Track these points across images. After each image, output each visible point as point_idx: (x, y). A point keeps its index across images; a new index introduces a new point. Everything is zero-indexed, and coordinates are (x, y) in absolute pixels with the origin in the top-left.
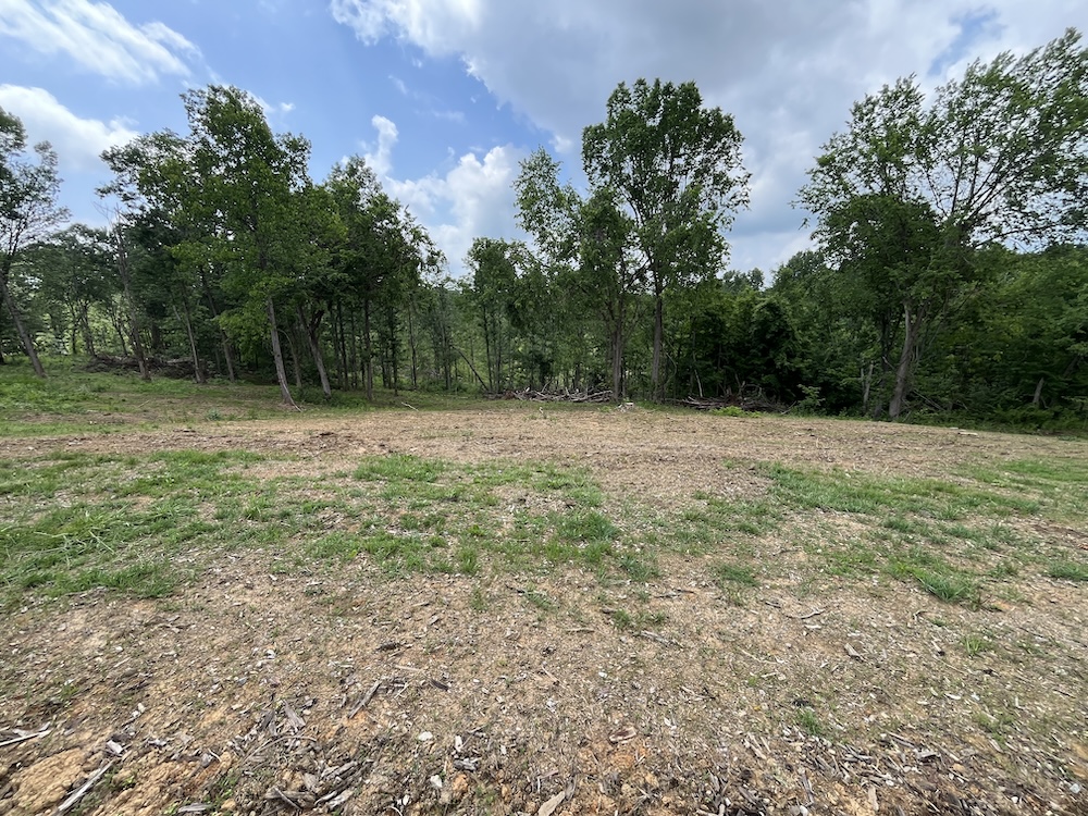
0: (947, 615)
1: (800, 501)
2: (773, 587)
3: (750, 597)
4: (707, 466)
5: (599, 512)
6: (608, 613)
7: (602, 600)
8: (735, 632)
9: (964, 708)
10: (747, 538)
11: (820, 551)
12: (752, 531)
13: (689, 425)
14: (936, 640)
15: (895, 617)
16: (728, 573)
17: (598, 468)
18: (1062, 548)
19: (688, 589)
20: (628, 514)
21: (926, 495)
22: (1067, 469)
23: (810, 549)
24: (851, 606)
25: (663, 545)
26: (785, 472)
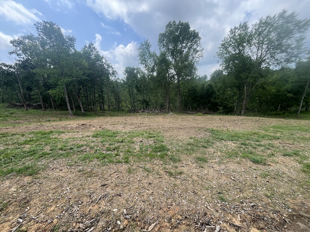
0: (257, 167)
1: (218, 138)
2: (212, 162)
3: (205, 165)
4: (193, 130)
5: (164, 144)
6: (167, 172)
7: (165, 168)
8: (202, 175)
9: (262, 191)
10: (204, 149)
11: (224, 152)
12: (205, 147)
13: (188, 119)
14: (254, 174)
15: (244, 169)
16: (199, 159)
17: (163, 131)
18: (286, 148)
19: (189, 164)
20: (171, 144)
21: (251, 135)
22: (287, 127)
23: (221, 151)
24: (232, 166)
25: (181, 152)
26: (214, 131)
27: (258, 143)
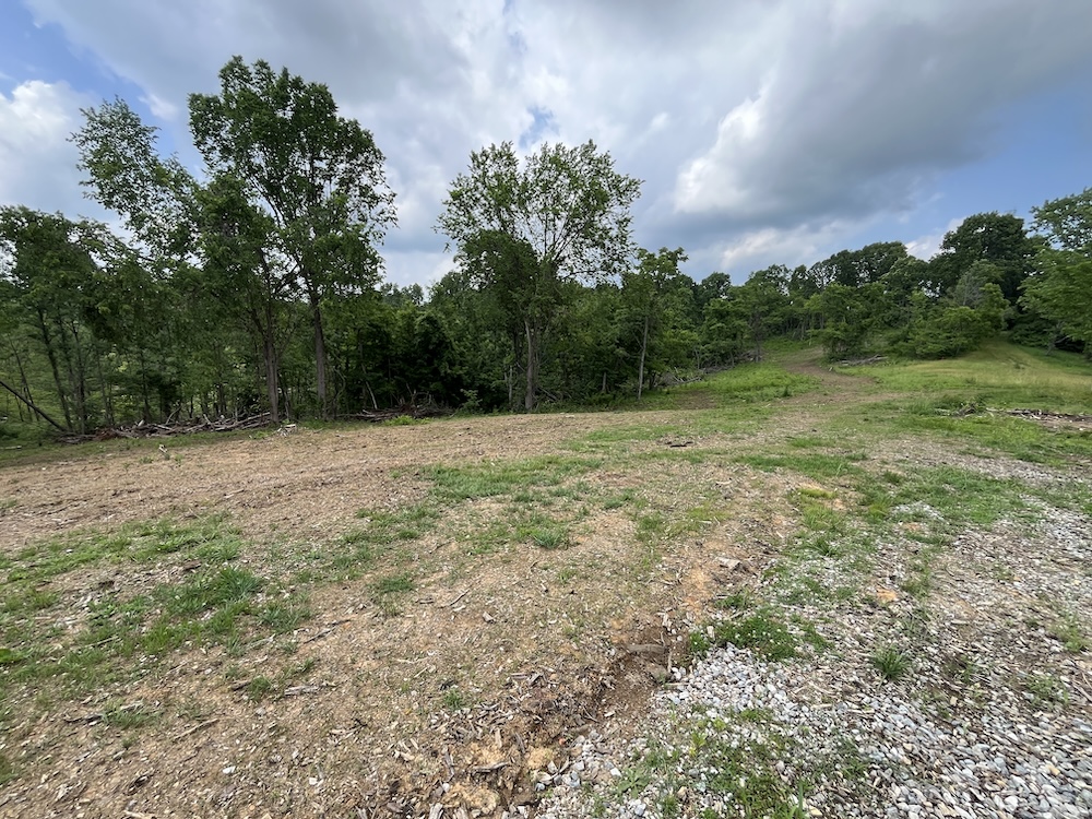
0: (550, 559)
1: (453, 496)
2: (428, 585)
3: (406, 603)
4: (374, 480)
5: (236, 566)
6: (241, 688)
7: (233, 674)
8: (390, 644)
9: (560, 624)
10: (407, 544)
11: (468, 537)
12: (412, 536)
13: (360, 440)
14: (543, 581)
15: (519, 575)
16: (387, 586)
17: (240, 510)
19: (344, 619)
21: (542, 468)
23: (460, 538)
26: (444, 472)
27: (554, 489)
